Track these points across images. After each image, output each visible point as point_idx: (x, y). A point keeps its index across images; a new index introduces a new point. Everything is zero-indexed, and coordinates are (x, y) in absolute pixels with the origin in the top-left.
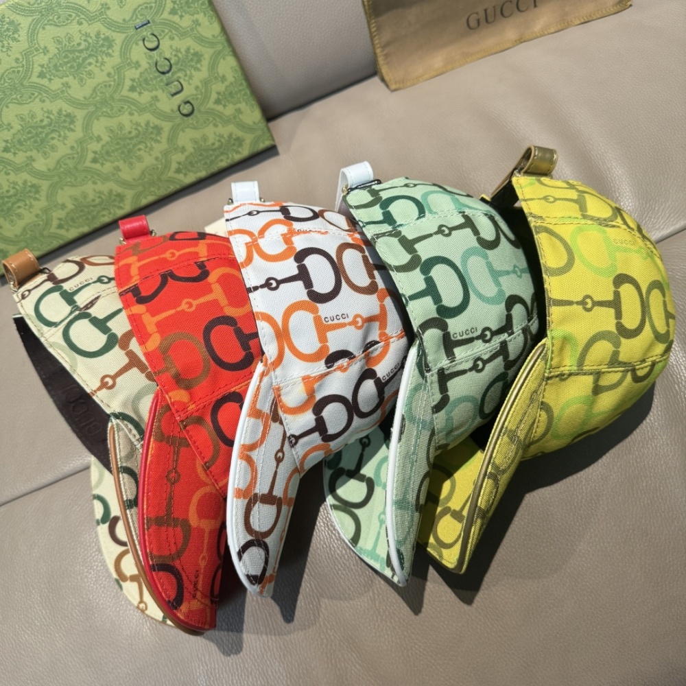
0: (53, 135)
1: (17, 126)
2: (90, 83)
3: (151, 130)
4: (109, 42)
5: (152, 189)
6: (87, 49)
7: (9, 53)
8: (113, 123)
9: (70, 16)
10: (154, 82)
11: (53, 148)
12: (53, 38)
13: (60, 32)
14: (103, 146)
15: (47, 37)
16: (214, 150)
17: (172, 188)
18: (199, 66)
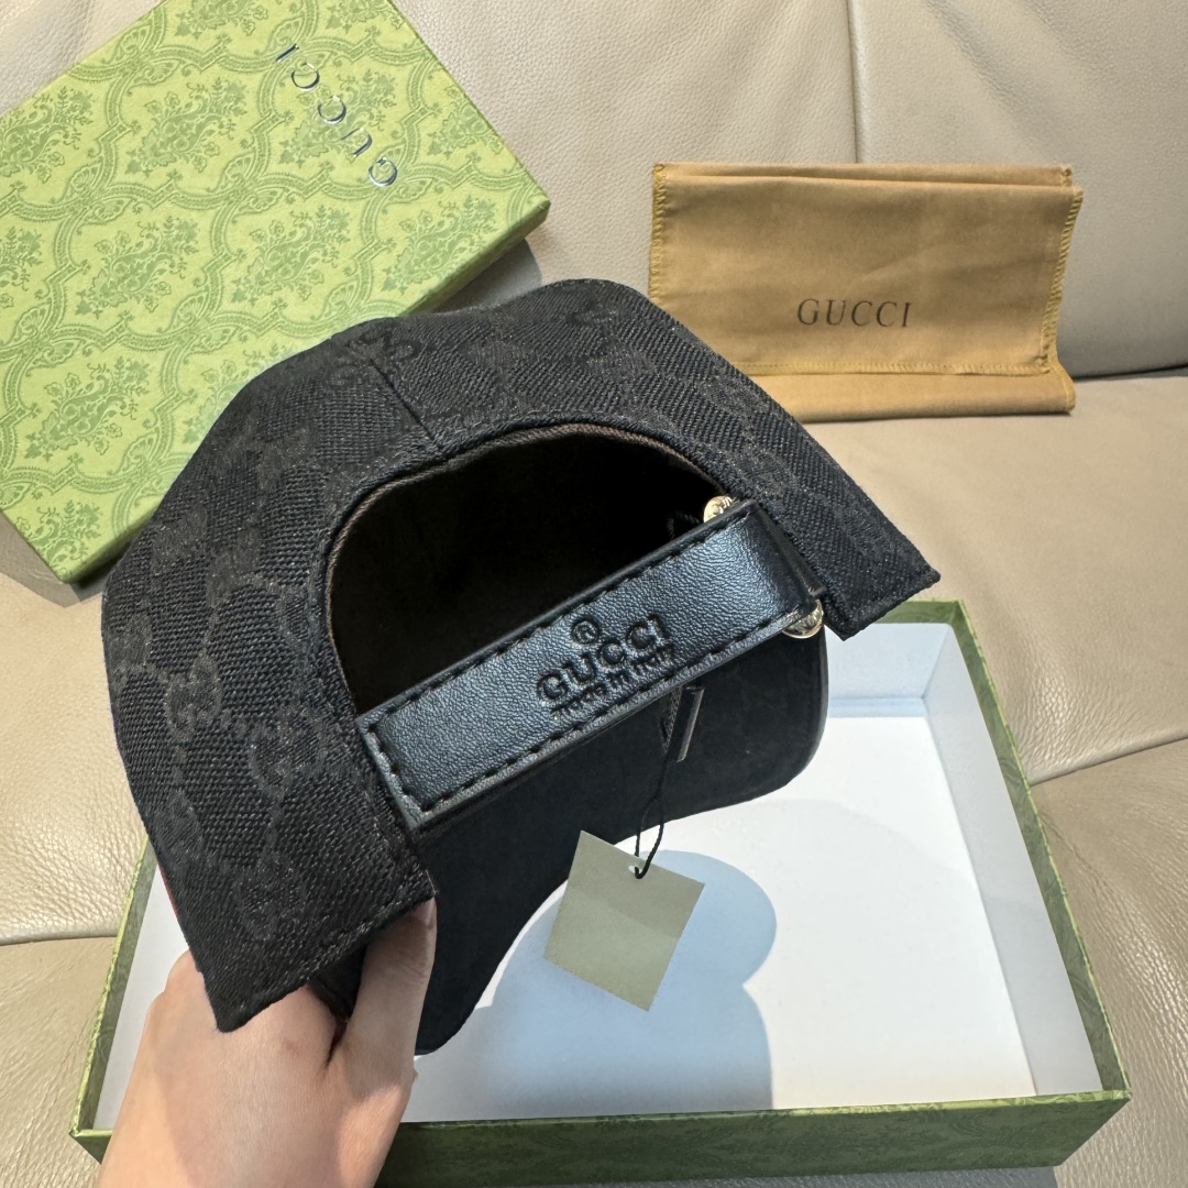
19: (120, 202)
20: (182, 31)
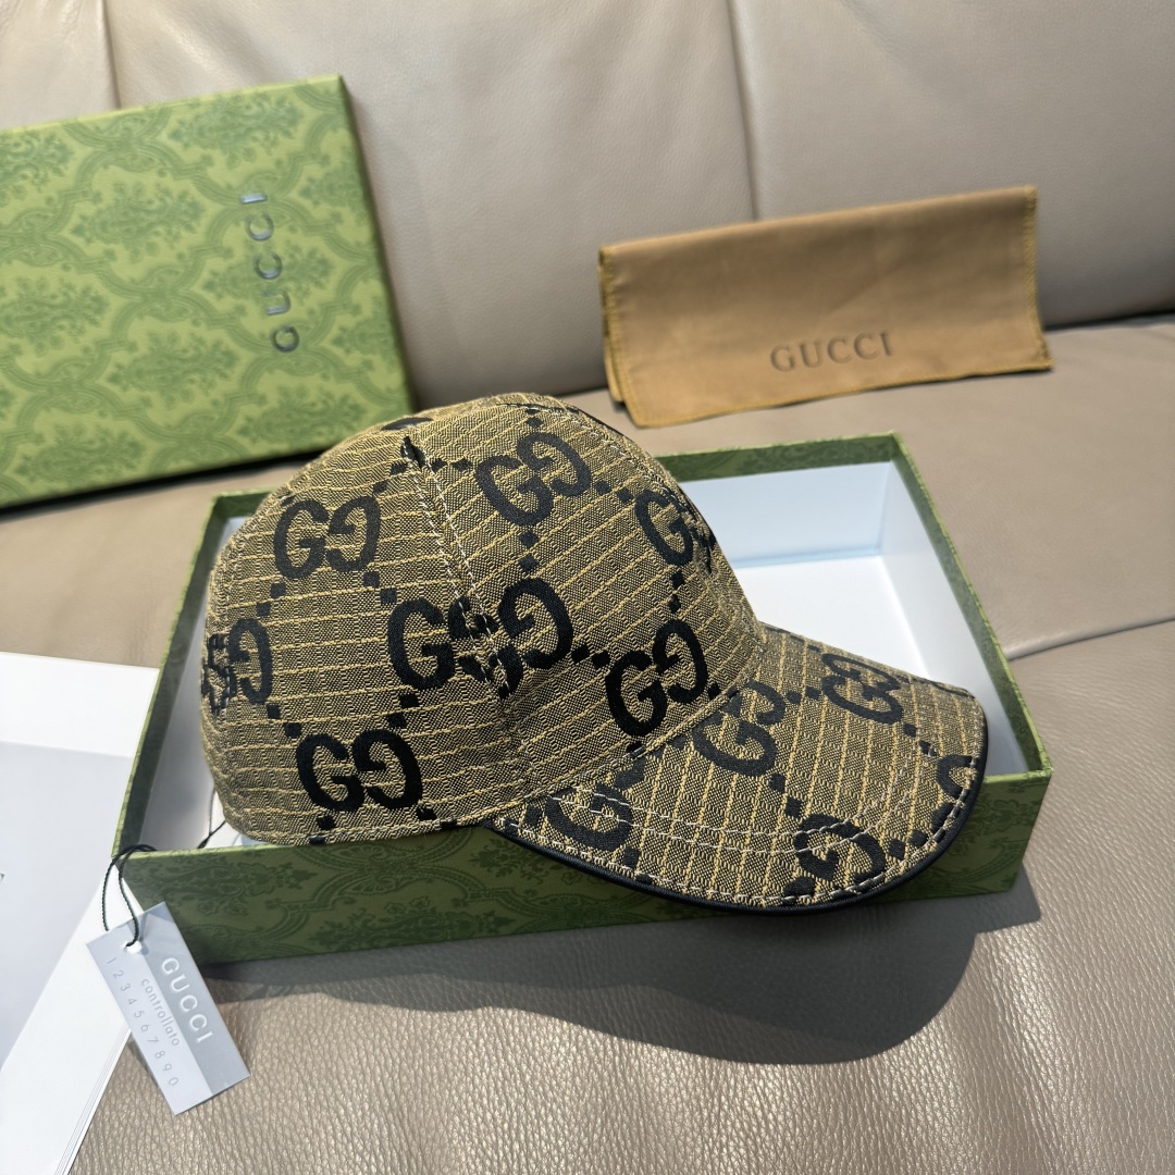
0: (65, 323)
1: (12, 294)
2: (148, 260)
3: (218, 355)
4: (196, 211)
5: (193, 450)
6: (159, 211)
7: (42, 188)
8: (163, 328)
9: (151, 159)
10: (248, 285)
11: (56, 342)
12: (116, 185)
13: (129, 179)
14: (136, 361)
15: (106, 180)
16: (312, 414)
17: (226, 457)
18: (323, 280)
19: (54, 254)
20: (175, 135)
